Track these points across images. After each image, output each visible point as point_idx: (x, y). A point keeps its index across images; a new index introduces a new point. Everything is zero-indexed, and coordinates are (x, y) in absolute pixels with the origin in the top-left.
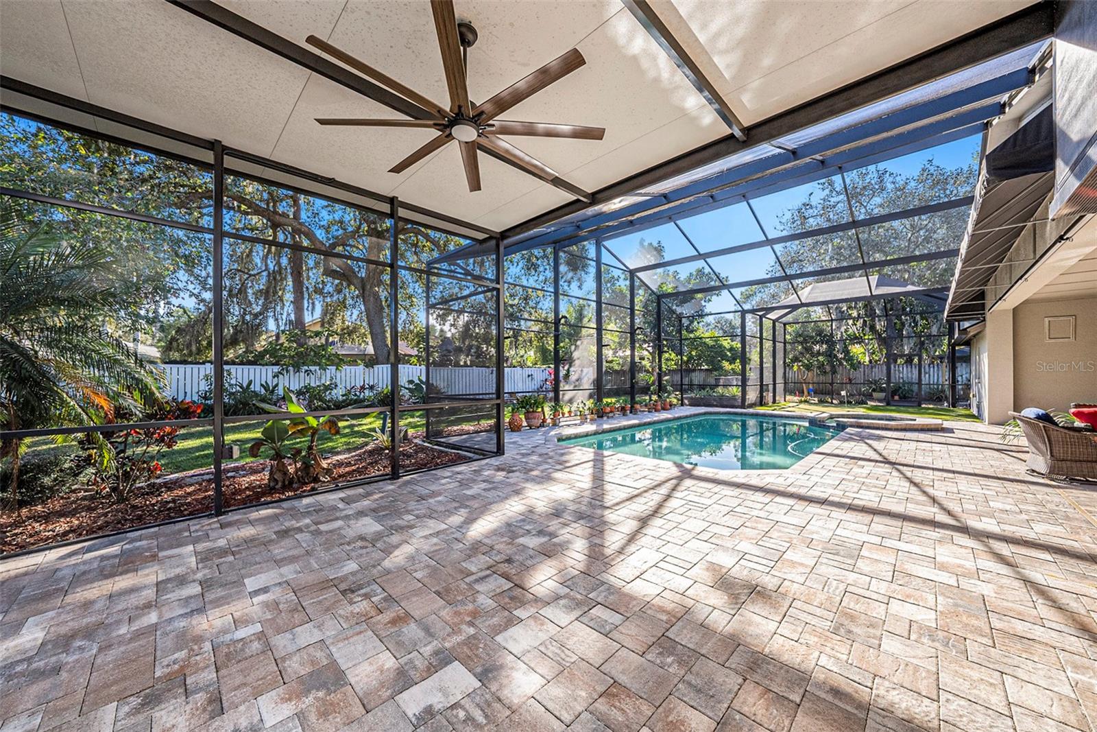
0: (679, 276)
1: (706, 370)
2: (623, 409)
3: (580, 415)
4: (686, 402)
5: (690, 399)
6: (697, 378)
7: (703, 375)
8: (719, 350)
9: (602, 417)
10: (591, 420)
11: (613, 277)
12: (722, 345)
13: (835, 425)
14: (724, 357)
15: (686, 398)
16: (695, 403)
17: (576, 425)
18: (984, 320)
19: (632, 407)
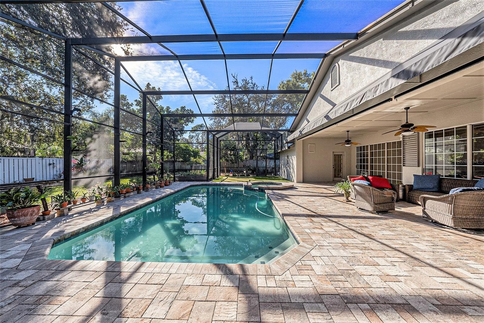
0: (170, 110)
1: (182, 161)
2: (138, 189)
3: (96, 200)
4: (177, 179)
5: (179, 177)
6: (177, 165)
7: (180, 164)
8: (188, 151)
9: (119, 197)
10: (108, 202)
11: (128, 103)
12: (189, 149)
13: (258, 189)
14: (190, 155)
15: (177, 177)
16: (182, 179)
17: (90, 211)
18: (294, 144)
19: (144, 186)
